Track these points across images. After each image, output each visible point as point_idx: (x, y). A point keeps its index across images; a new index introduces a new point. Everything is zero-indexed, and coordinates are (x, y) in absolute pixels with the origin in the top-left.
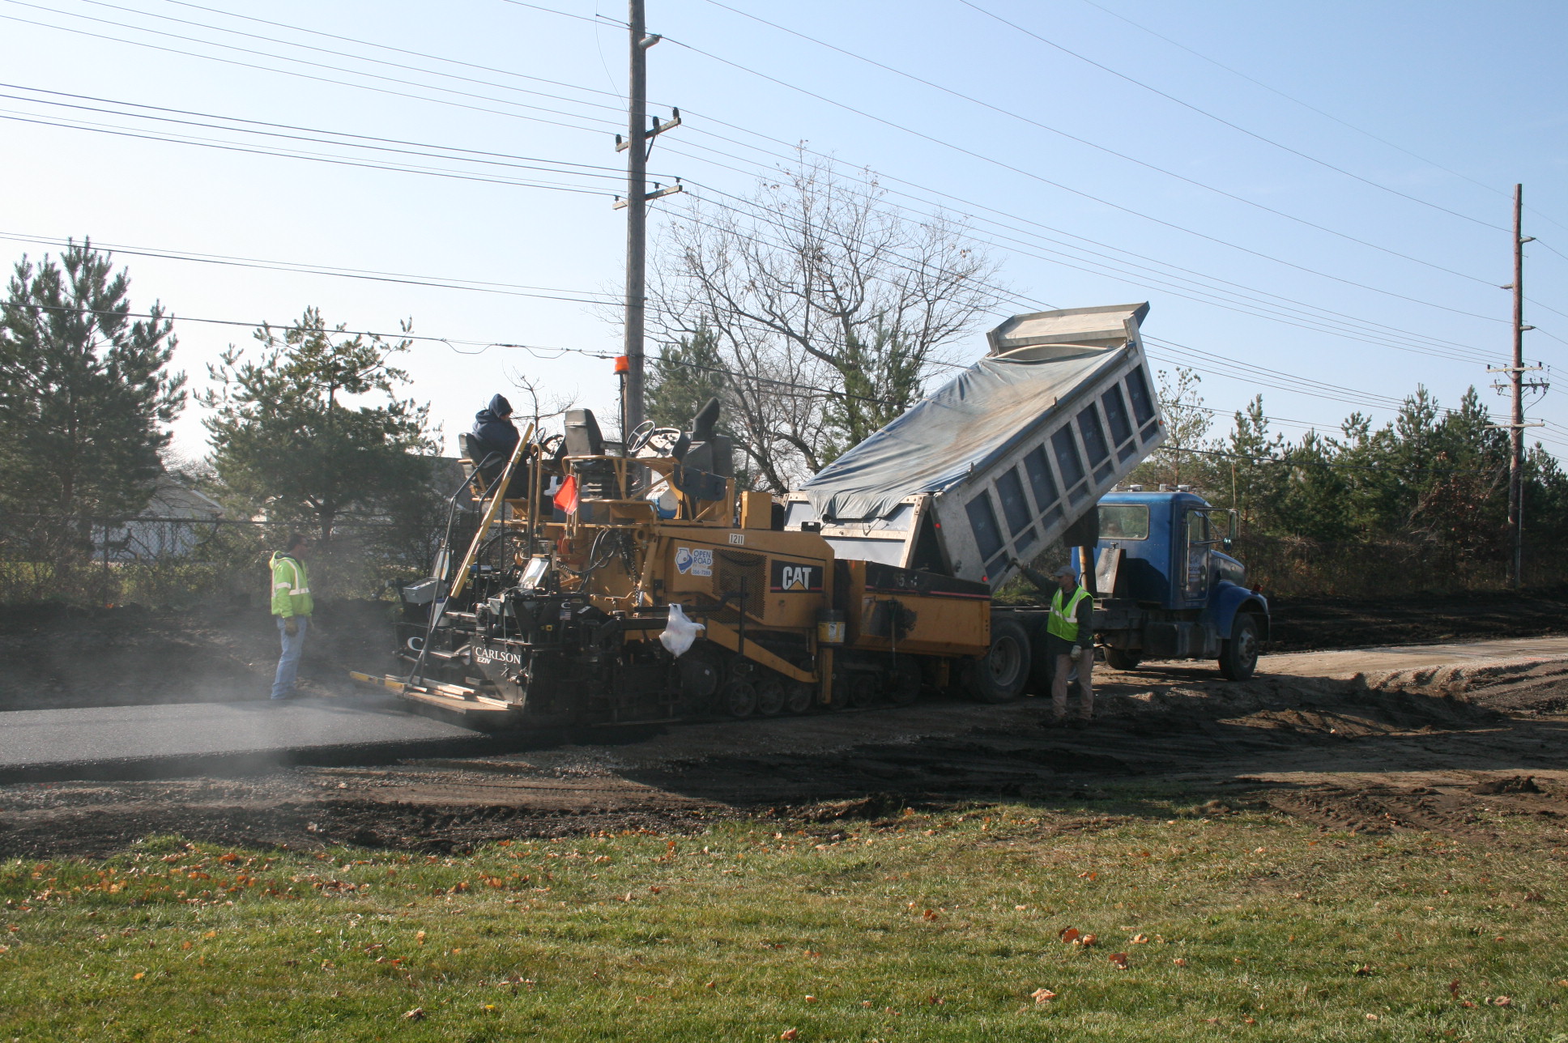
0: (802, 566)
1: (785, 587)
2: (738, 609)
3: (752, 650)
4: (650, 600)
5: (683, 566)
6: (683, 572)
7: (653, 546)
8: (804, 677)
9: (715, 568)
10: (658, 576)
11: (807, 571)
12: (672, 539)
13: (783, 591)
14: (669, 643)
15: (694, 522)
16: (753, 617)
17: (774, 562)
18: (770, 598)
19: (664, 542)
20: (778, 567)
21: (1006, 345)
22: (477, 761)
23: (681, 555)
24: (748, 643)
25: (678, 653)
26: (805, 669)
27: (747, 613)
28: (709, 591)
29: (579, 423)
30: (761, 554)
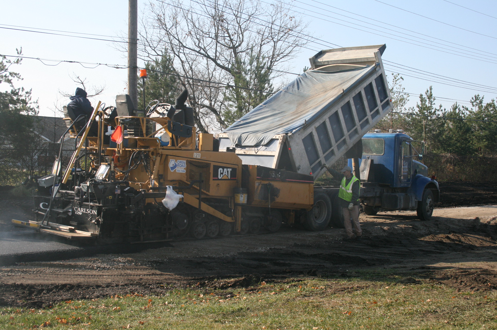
0: (227, 168)
1: (220, 178)
2: (198, 188)
3: (205, 207)
4: (157, 184)
5: (172, 168)
6: (172, 171)
7: (158, 158)
8: (228, 219)
9: (187, 169)
10: (160, 173)
11: (230, 170)
12: (167, 155)
13: (219, 179)
14: (167, 204)
15: (177, 148)
16: (205, 192)
17: (214, 166)
18: (213, 183)
19: (164, 157)
20: (216, 168)
21: (318, 64)
22: (55, 263)
23: (172, 163)
24: (203, 204)
25: (171, 209)
26: (228, 216)
27: (202, 190)
28: (184, 179)
29: (123, 101)
30: (208, 162)
